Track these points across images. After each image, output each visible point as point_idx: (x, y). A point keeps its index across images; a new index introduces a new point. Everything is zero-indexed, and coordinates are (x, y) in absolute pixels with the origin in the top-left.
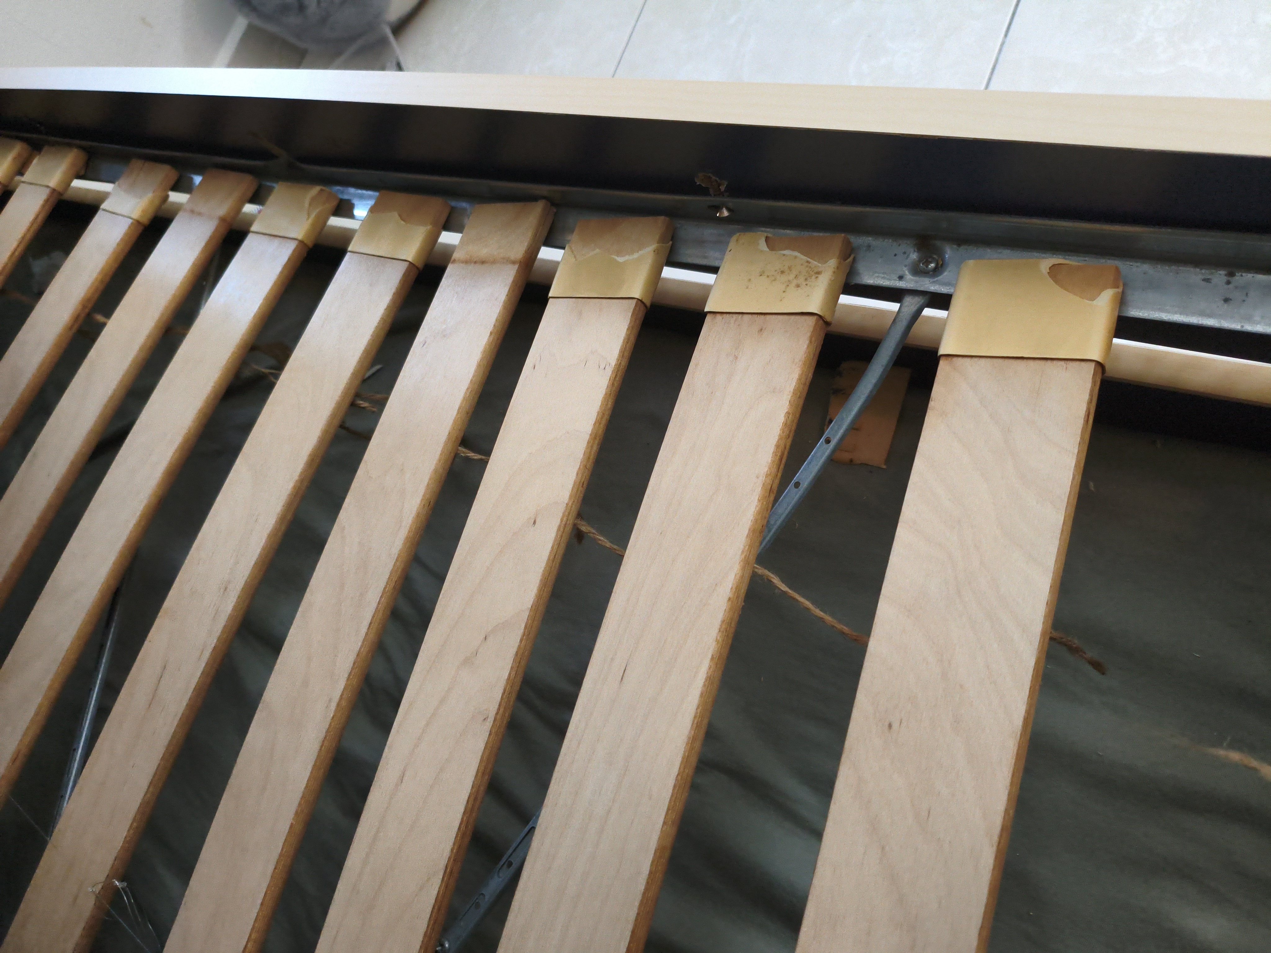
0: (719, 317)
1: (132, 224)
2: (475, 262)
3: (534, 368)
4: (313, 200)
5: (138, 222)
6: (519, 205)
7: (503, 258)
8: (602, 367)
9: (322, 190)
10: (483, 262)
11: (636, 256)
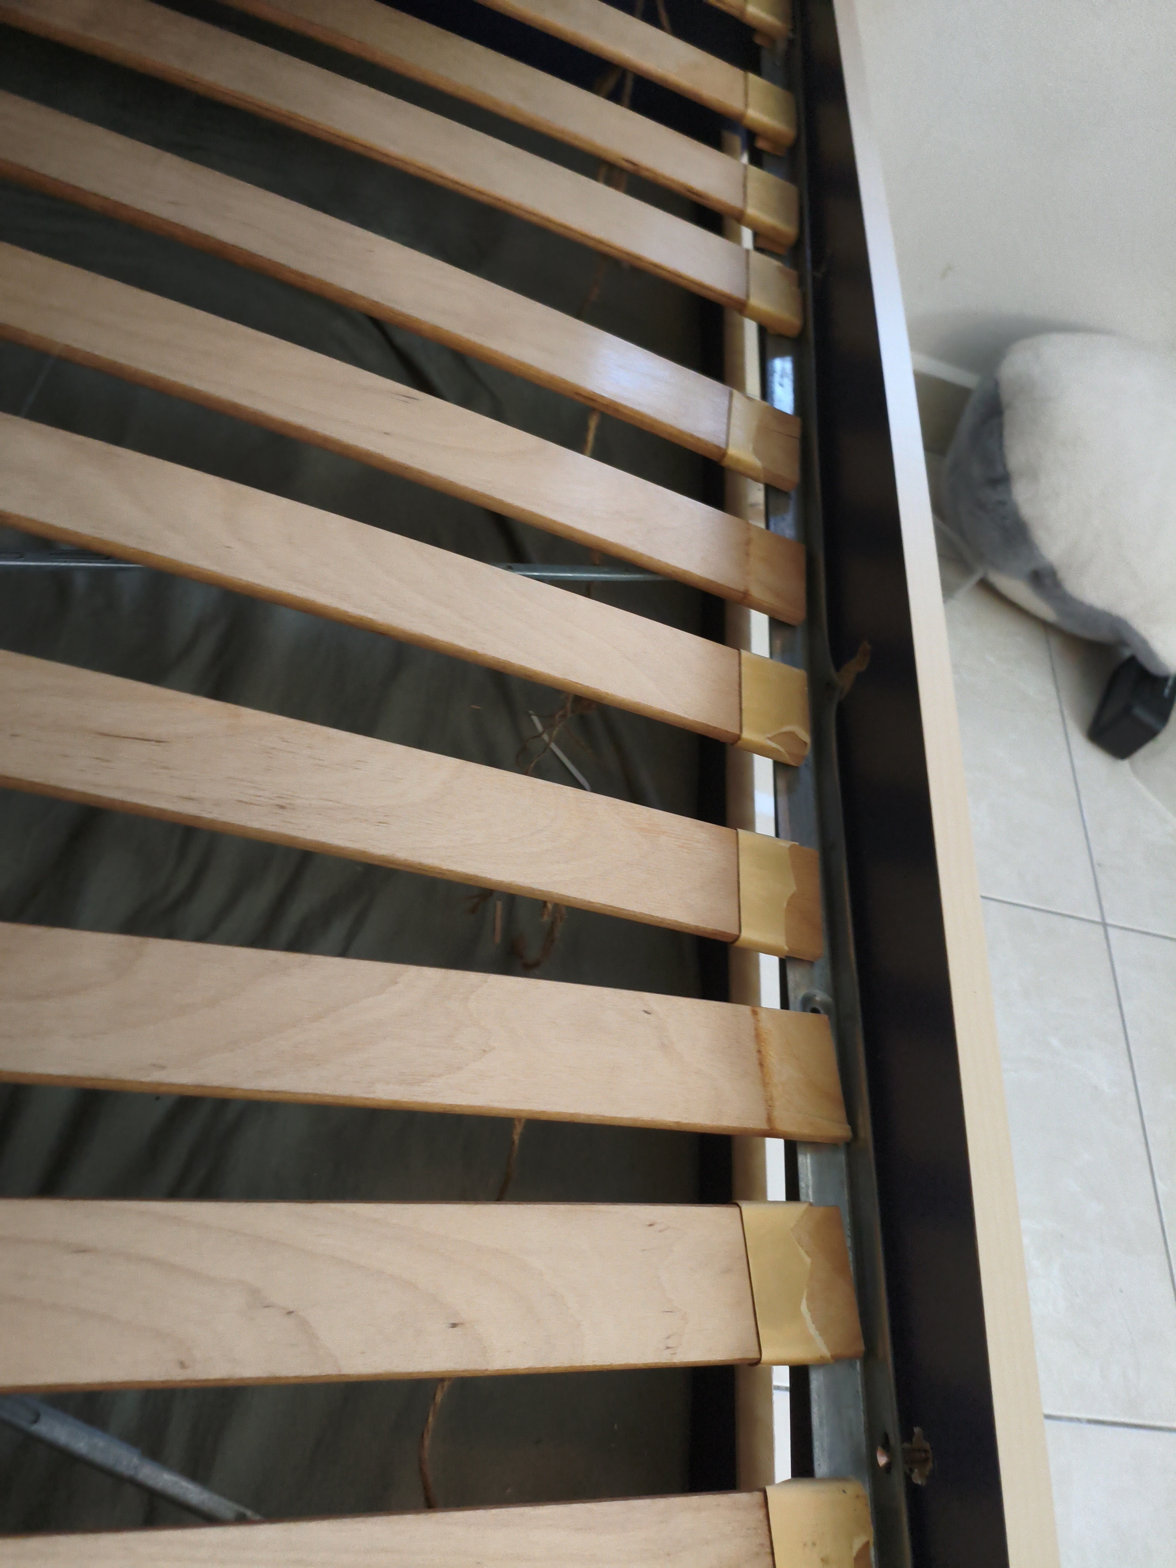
0: (761, 1514)
1: (719, 448)
2: (759, 1051)
3: (651, 1225)
4: (791, 734)
5: (723, 453)
6: (837, 1090)
7: (771, 1099)
8: (670, 1343)
9: (806, 743)
10: (761, 1065)
11: (812, 1329)
